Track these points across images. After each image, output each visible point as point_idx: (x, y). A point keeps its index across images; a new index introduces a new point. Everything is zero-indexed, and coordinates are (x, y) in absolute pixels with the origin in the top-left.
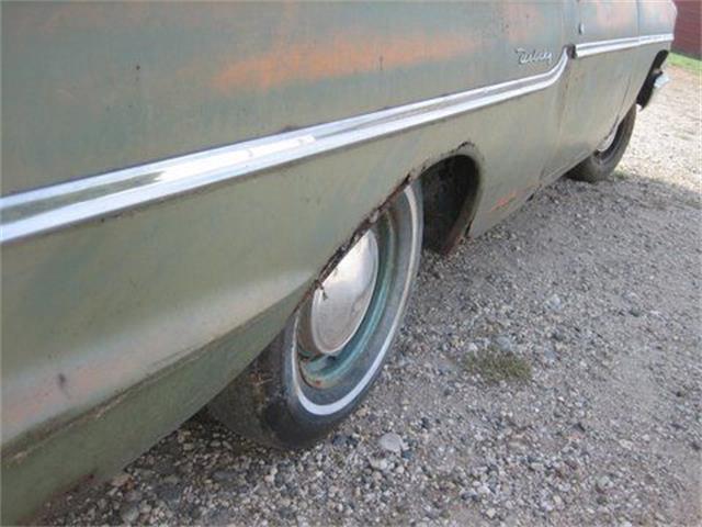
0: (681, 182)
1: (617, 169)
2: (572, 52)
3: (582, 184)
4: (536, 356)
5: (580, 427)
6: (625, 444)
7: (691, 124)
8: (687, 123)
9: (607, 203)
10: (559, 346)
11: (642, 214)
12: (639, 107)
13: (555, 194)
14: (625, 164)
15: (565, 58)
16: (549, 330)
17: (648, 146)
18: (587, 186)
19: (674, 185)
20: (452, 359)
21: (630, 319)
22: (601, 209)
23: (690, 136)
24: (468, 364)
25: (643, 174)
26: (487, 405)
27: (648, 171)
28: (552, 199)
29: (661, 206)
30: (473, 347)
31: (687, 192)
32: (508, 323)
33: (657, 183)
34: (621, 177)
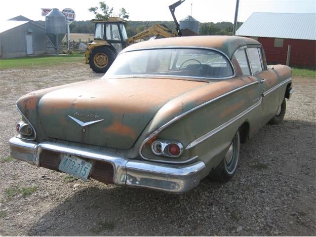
0: (305, 120)
1: (284, 119)
2: (263, 95)
3: (274, 125)
4: (268, 164)
5: (280, 174)
6: (290, 175)
7: (309, 99)
8: (308, 99)
9: (282, 129)
10: (273, 161)
11: (293, 131)
12: (286, 99)
13: (266, 129)
14: (286, 117)
15: (261, 97)
16: (271, 159)
17: (295, 110)
18: (275, 125)
19: (303, 121)
20: (249, 167)
21: (290, 155)
22: (280, 131)
23: (309, 104)
24: (254, 167)
25: (293, 119)
26: (260, 173)
27: (295, 118)
28: (265, 131)
29: (298, 128)
30: (254, 164)
31: (307, 122)
32: (260, 159)
33: (297, 121)
34: (286, 121)
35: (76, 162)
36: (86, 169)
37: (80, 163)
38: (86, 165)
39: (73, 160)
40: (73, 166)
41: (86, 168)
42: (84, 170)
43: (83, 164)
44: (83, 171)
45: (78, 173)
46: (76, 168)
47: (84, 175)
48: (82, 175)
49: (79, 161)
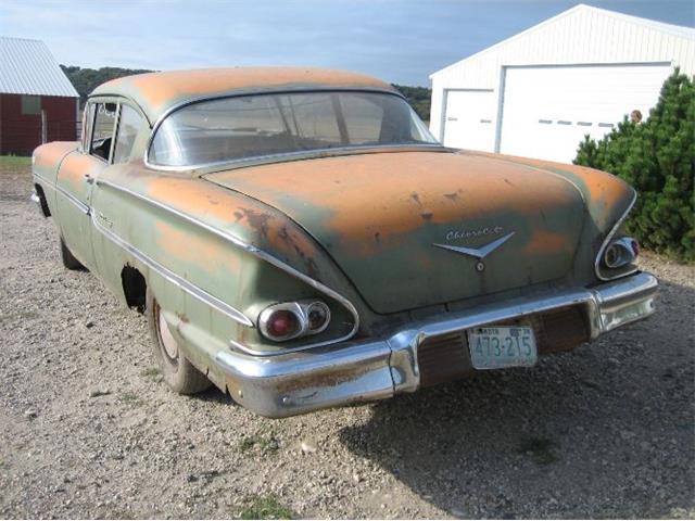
35: (499, 337)
36: (526, 341)
37: (509, 336)
38: (522, 333)
39: (491, 336)
40: (497, 347)
41: (524, 338)
42: (525, 344)
43: (514, 333)
44: (522, 347)
45: (517, 354)
46: (506, 349)
47: (529, 354)
48: (525, 356)
49: (505, 332)
